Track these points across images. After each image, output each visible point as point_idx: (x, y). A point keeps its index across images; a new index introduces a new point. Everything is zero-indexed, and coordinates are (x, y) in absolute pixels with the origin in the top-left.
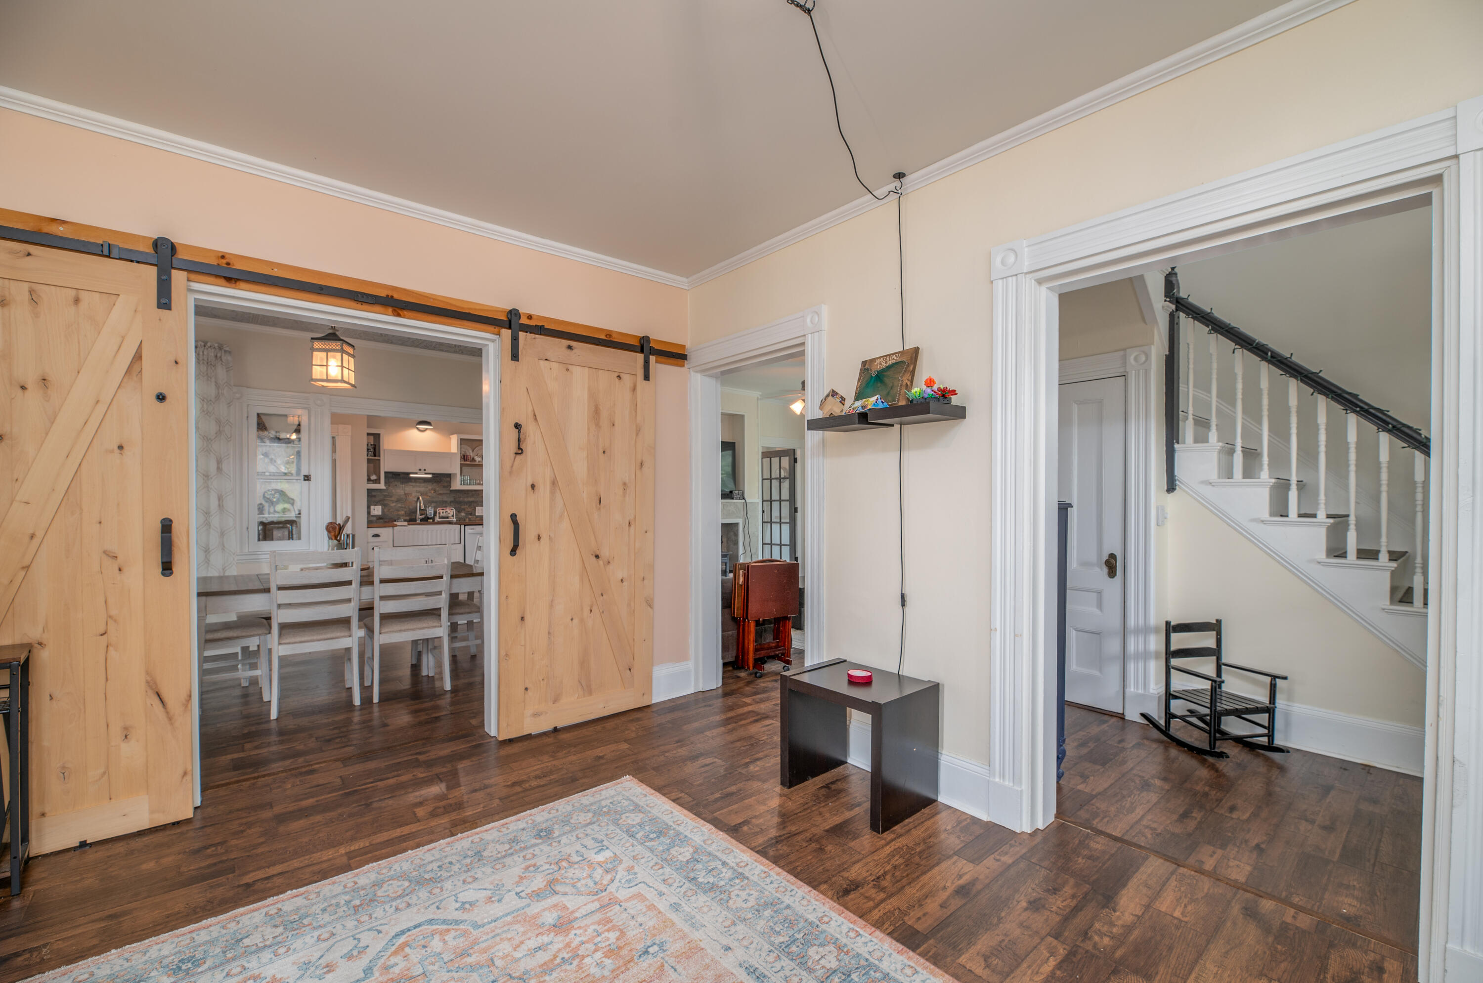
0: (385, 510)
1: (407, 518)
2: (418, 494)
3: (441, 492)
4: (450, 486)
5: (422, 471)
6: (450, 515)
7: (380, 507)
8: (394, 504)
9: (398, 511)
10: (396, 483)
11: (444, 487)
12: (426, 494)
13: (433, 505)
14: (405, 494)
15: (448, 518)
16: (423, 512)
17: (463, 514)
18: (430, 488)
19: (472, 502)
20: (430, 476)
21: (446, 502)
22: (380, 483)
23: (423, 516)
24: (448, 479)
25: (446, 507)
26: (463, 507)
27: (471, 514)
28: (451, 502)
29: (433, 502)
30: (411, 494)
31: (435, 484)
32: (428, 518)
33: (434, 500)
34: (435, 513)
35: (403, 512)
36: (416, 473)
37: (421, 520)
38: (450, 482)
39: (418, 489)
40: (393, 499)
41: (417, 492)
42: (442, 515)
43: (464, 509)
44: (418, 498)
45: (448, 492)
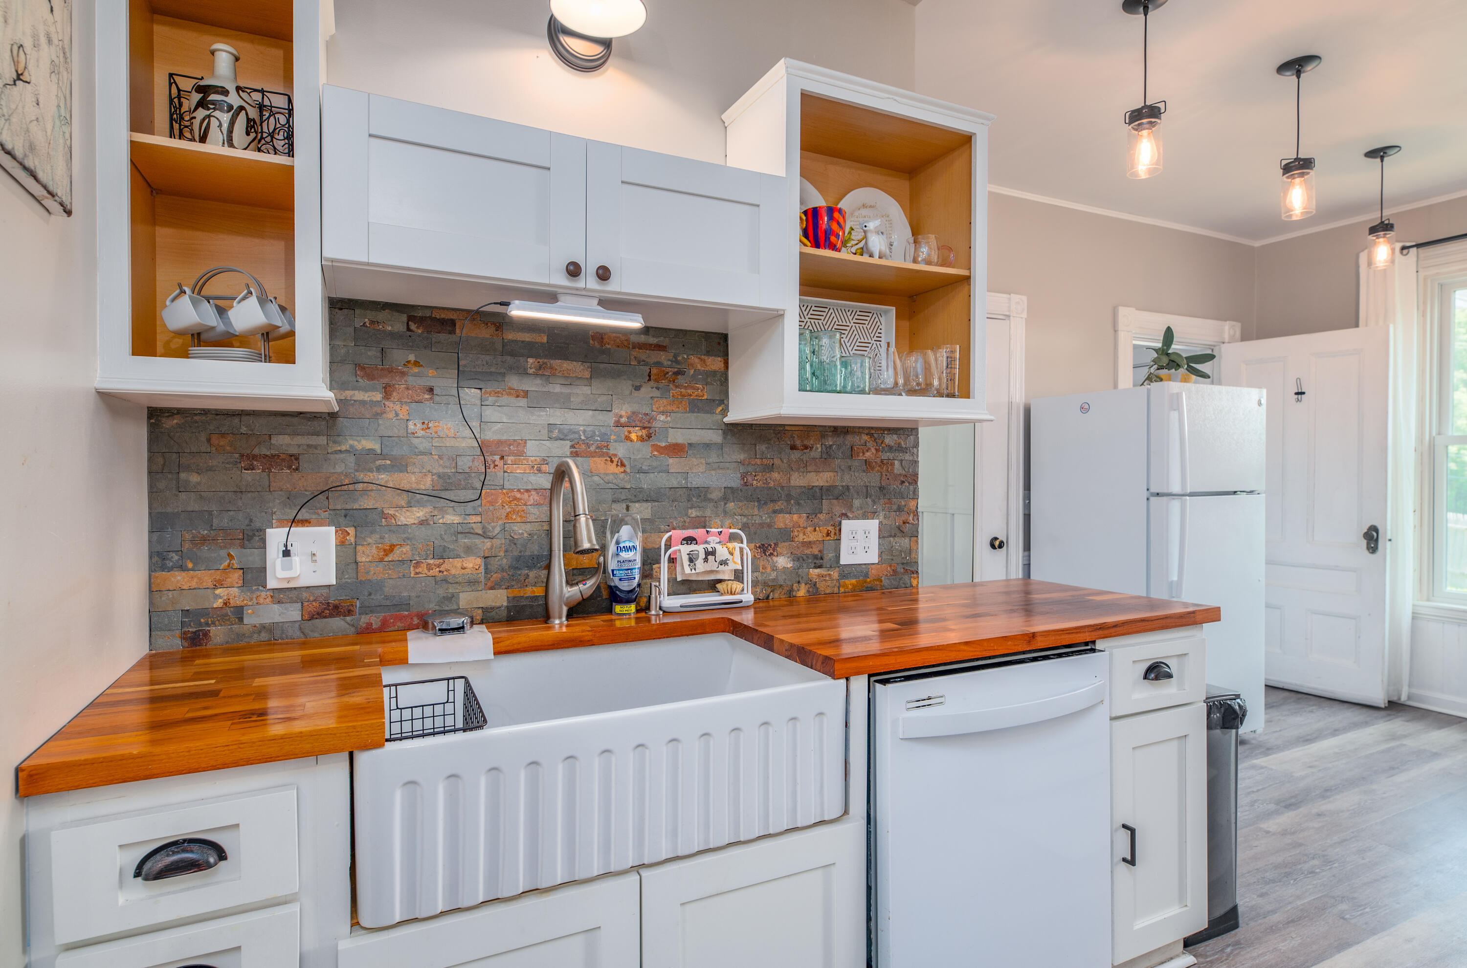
0: (366, 554)
1: (499, 598)
2: (562, 449)
3: (677, 437)
4: (722, 401)
5: (589, 281)
6: (726, 573)
7: (329, 533)
8: (419, 513)
9: (442, 554)
10: (430, 376)
11: (696, 406)
12: (603, 451)
13: (642, 511)
14: (483, 448)
15: (713, 586)
16: (586, 561)
17: (783, 562)
18: (624, 410)
19: (826, 492)
20: (633, 323)
21: (699, 495)
22: (288, 357)
23: (587, 586)
24: (715, 363)
25: (702, 523)
26: (783, 521)
27: (818, 561)
28: (729, 494)
29: (639, 496)
30: (518, 447)
31: (647, 391)
32: (615, 596)
33: (647, 482)
34: (650, 559)
35: (472, 564)
36: (549, 297)
37: (576, 611)
38: (722, 380)
39: (557, 416)
40: (408, 480)
41: (555, 433)
42: (685, 571)
43: (786, 535)
44: (561, 474)
45: (716, 437)
